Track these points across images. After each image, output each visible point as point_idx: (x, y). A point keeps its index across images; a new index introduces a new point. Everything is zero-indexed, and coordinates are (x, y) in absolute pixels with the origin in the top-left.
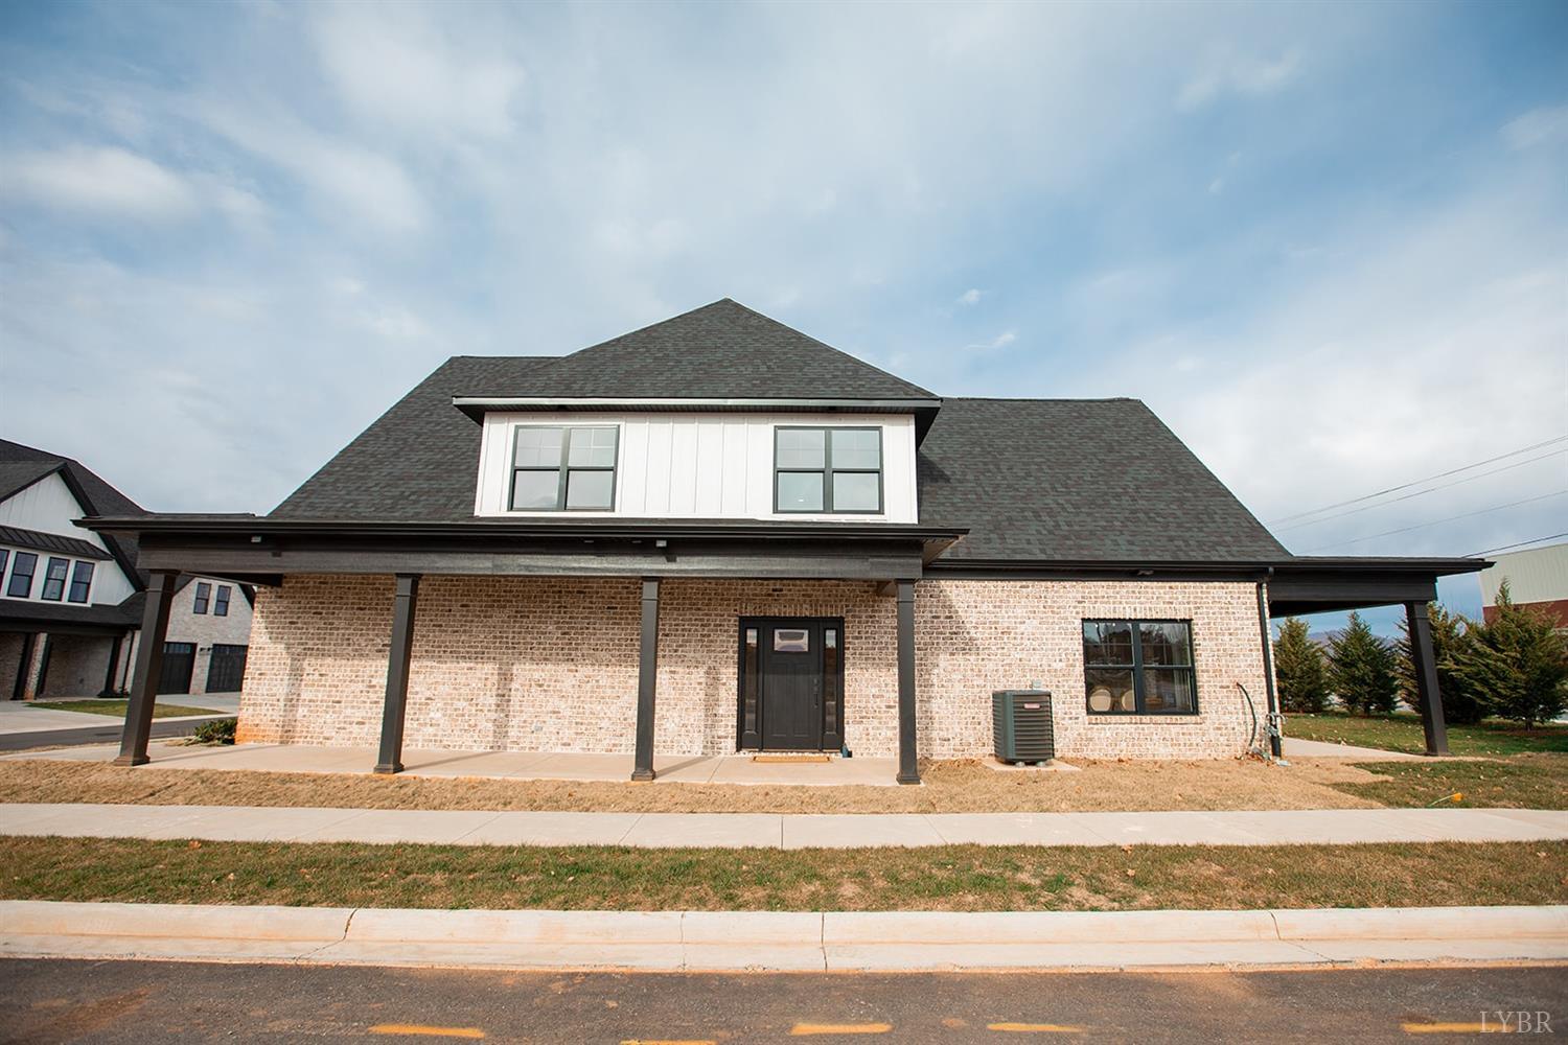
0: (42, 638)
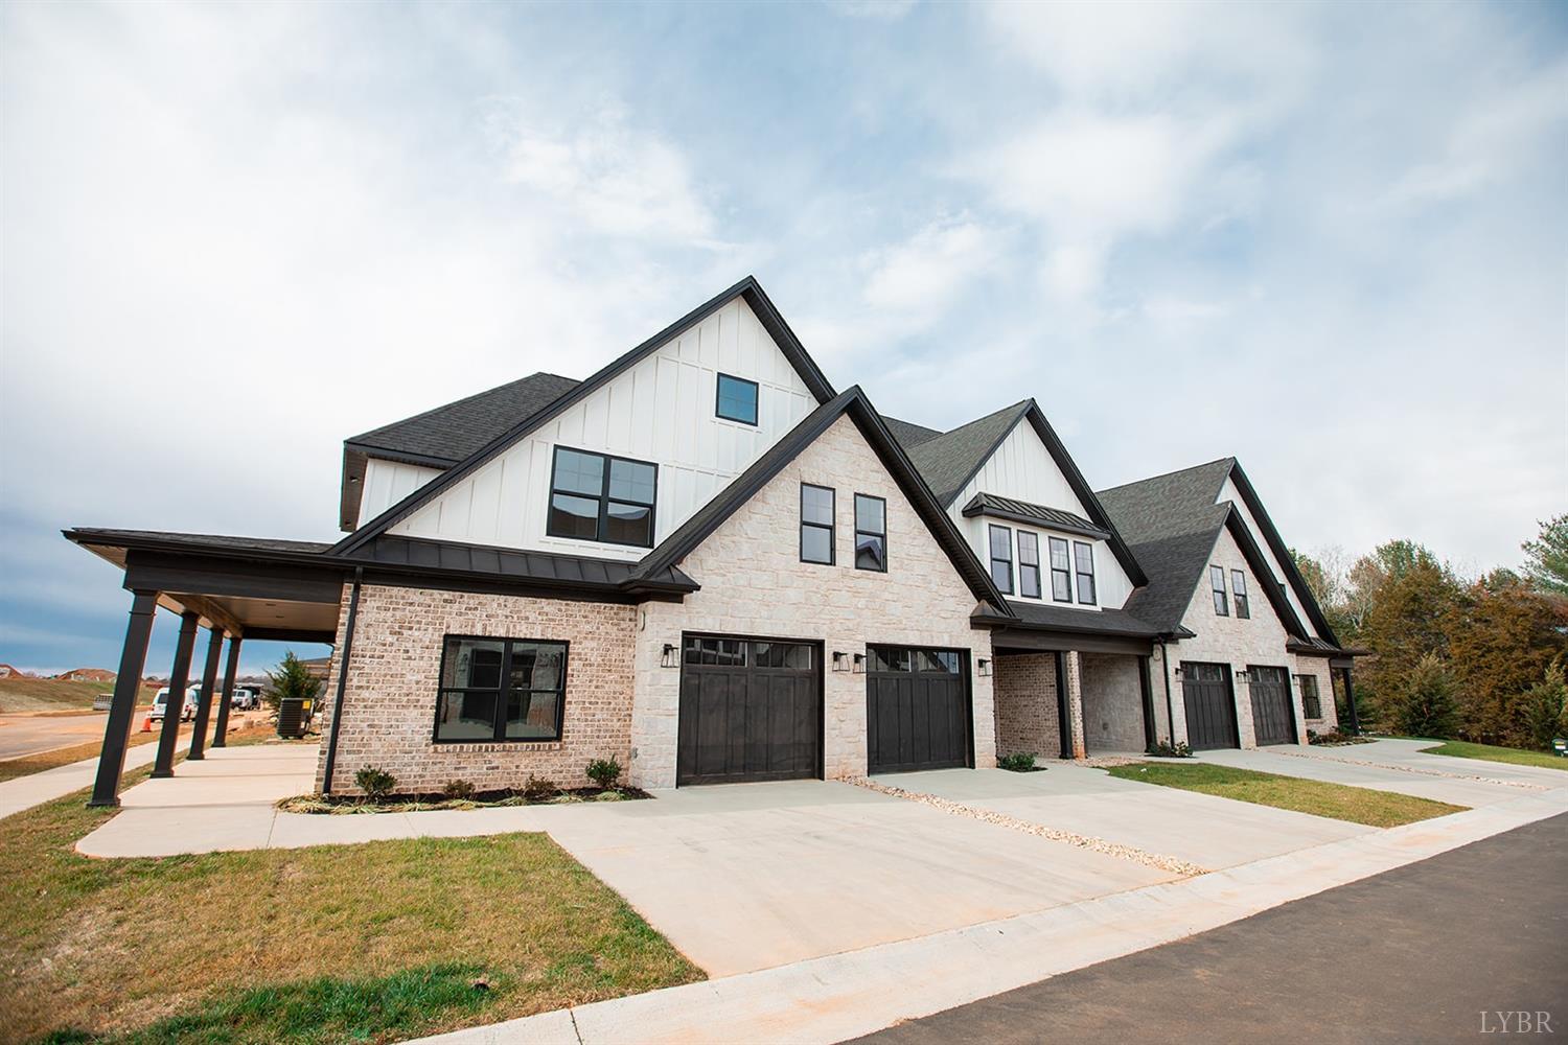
0: (1073, 658)
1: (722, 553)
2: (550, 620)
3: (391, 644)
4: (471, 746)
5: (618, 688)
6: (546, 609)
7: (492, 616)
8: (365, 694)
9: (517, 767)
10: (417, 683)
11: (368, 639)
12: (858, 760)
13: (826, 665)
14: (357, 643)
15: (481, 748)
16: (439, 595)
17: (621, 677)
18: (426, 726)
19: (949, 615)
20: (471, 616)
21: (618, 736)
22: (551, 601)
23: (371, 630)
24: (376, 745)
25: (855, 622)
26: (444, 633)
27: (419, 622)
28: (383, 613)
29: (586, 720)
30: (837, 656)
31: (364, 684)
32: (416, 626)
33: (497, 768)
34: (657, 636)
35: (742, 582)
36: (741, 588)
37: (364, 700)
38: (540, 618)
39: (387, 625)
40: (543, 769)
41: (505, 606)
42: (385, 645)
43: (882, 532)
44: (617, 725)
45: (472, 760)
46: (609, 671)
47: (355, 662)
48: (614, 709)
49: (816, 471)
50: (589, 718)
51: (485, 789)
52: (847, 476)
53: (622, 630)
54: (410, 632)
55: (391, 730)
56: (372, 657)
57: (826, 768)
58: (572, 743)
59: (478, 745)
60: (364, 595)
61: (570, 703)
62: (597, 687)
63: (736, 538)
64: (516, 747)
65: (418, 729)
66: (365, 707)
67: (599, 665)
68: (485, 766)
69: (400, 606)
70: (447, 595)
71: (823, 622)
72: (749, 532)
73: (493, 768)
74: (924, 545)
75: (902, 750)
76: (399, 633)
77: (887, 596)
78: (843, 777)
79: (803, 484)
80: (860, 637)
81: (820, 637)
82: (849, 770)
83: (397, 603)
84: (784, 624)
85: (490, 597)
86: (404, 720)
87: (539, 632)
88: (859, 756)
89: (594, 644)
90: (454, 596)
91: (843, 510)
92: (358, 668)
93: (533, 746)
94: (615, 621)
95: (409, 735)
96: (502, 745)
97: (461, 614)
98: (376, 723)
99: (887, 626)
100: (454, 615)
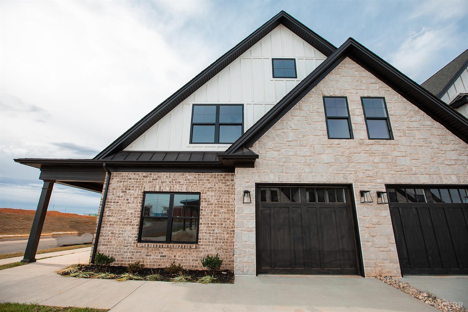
1: (277, 139)
2: (191, 182)
3: (122, 197)
4: (153, 244)
5: (227, 216)
6: (189, 177)
7: (163, 182)
8: (111, 219)
9: (175, 256)
10: (131, 214)
11: (113, 195)
12: (391, 265)
13: (355, 200)
14: (109, 197)
15: (157, 246)
16: (141, 174)
17: (228, 210)
18: (134, 234)
19: (453, 162)
20: (154, 183)
21: (227, 242)
22: (191, 173)
23: (114, 191)
24: (114, 242)
25: (375, 171)
26: (143, 191)
27: (133, 187)
28: (119, 183)
29: (210, 233)
30: (362, 193)
31: (110, 214)
32: (132, 188)
33: (165, 256)
34: (240, 186)
35: (291, 153)
36: (291, 157)
37: (110, 222)
38: (186, 182)
39: (120, 188)
40: (188, 258)
41: (170, 177)
42: (119, 197)
43: (386, 116)
44: (226, 236)
45: (154, 251)
46: (221, 207)
47: (108, 205)
48: (225, 227)
49: (332, 90)
50: (211, 232)
51: (159, 267)
52: (353, 89)
53: (228, 186)
54: (129, 191)
55: (120, 235)
56: (114, 202)
57: (365, 268)
58: (202, 245)
59: (155, 244)
60: (113, 176)
61: (201, 224)
62: (215, 216)
63: (285, 130)
64: (173, 246)
65: (131, 235)
66: (110, 224)
67: (215, 204)
68: (160, 255)
69: (126, 180)
70: (144, 174)
71: (349, 172)
72: (292, 126)
73: (163, 256)
74: (420, 120)
75: (430, 258)
76: (125, 191)
77: (396, 153)
78: (379, 277)
79: (324, 97)
80: (379, 181)
81: (349, 182)
82: (384, 272)
83: (125, 179)
84: (322, 176)
85: (163, 173)
86: (125, 231)
87: (185, 189)
88: (391, 261)
89: (213, 194)
90: (147, 174)
91: (354, 107)
92: (109, 207)
93: (182, 246)
94: (224, 181)
95: (127, 238)
96: (167, 245)
97: (150, 182)
98: (114, 232)
99: (400, 173)
100: (147, 183)
